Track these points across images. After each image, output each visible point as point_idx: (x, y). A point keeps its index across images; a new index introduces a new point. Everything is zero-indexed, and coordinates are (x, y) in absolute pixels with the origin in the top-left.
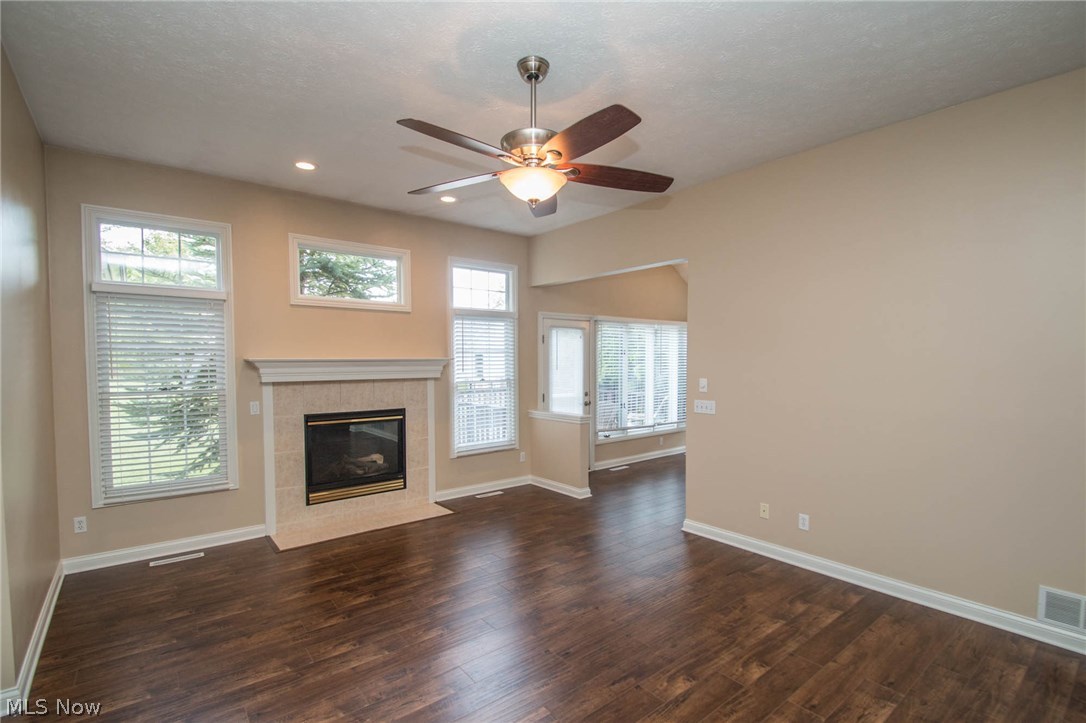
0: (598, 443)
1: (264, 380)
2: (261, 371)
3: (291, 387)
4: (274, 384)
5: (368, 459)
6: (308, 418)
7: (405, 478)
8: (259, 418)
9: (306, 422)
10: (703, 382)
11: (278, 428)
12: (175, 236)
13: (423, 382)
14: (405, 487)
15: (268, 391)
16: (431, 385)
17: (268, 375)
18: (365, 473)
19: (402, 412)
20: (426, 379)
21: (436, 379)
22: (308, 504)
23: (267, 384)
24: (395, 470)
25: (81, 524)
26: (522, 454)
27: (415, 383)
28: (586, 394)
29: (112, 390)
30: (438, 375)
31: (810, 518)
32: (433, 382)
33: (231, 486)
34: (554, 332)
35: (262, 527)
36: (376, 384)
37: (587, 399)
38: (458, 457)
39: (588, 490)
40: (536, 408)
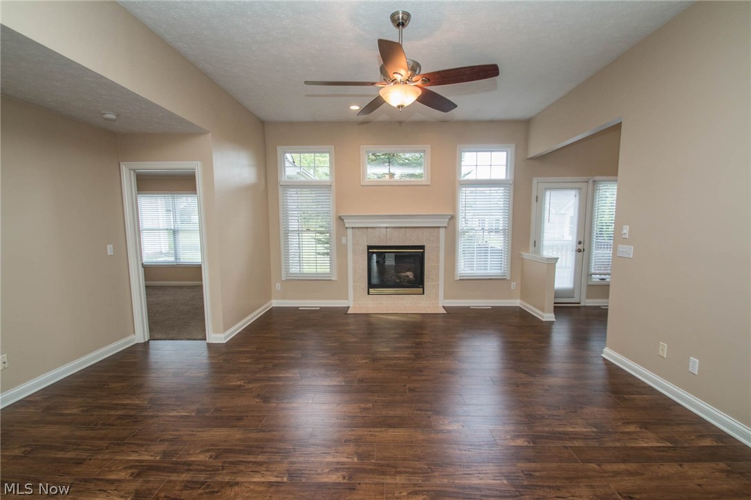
0: (590, 283)
1: (347, 226)
2: (345, 221)
3: (361, 230)
4: (352, 228)
5: (404, 274)
6: (369, 247)
7: (423, 288)
8: (346, 246)
9: (368, 250)
10: (626, 230)
11: (354, 252)
12: (299, 155)
13: (437, 229)
14: (423, 294)
15: (350, 231)
16: (442, 231)
17: (349, 223)
18: (401, 282)
19: (422, 247)
20: (439, 227)
21: (445, 227)
22: (369, 294)
23: (349, 228)
24: (418, 282)
25: (278, 286)
26: (513, 283)
27: (432, 230)
28: (580, 243)
29: (290, 229)
30: (446, 225)
31: (700, 362)
32: (444, 229)
33: (333, 279)
34: (548, 193)
35: (346, 301)
36: (407, 230)
37: (581, 247)
38: (460, 280)
39: (553, 315)
40: (527, 251)
